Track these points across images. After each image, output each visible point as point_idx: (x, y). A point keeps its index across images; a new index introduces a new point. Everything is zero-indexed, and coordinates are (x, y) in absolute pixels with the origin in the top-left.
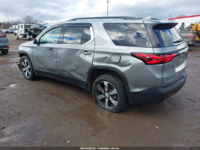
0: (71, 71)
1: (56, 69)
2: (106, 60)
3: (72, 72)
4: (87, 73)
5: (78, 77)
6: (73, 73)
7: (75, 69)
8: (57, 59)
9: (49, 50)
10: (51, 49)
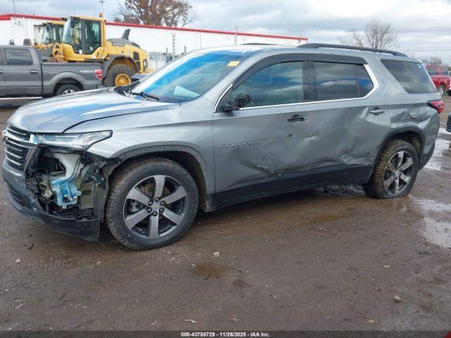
0: (342, 155)
2: (404, 117)
6: (344, 158)
7: (350, 148)
8: (312, 138)
9: (289, 120)
10: (296, 117)
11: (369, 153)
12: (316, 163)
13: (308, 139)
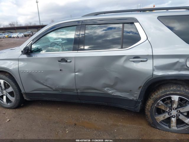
0: (105, 87)
1: (74, 88)
2: (177, 66)
3: (106, 89)
4: (140, 88)
5: (118, 94)
6: (108, 90)
7: (112, 84)
8: (76, 74)
9: (59, 61)
10: (63, 60)
11: (131, 91)
12: (84, 89)
13: (74, 74)
